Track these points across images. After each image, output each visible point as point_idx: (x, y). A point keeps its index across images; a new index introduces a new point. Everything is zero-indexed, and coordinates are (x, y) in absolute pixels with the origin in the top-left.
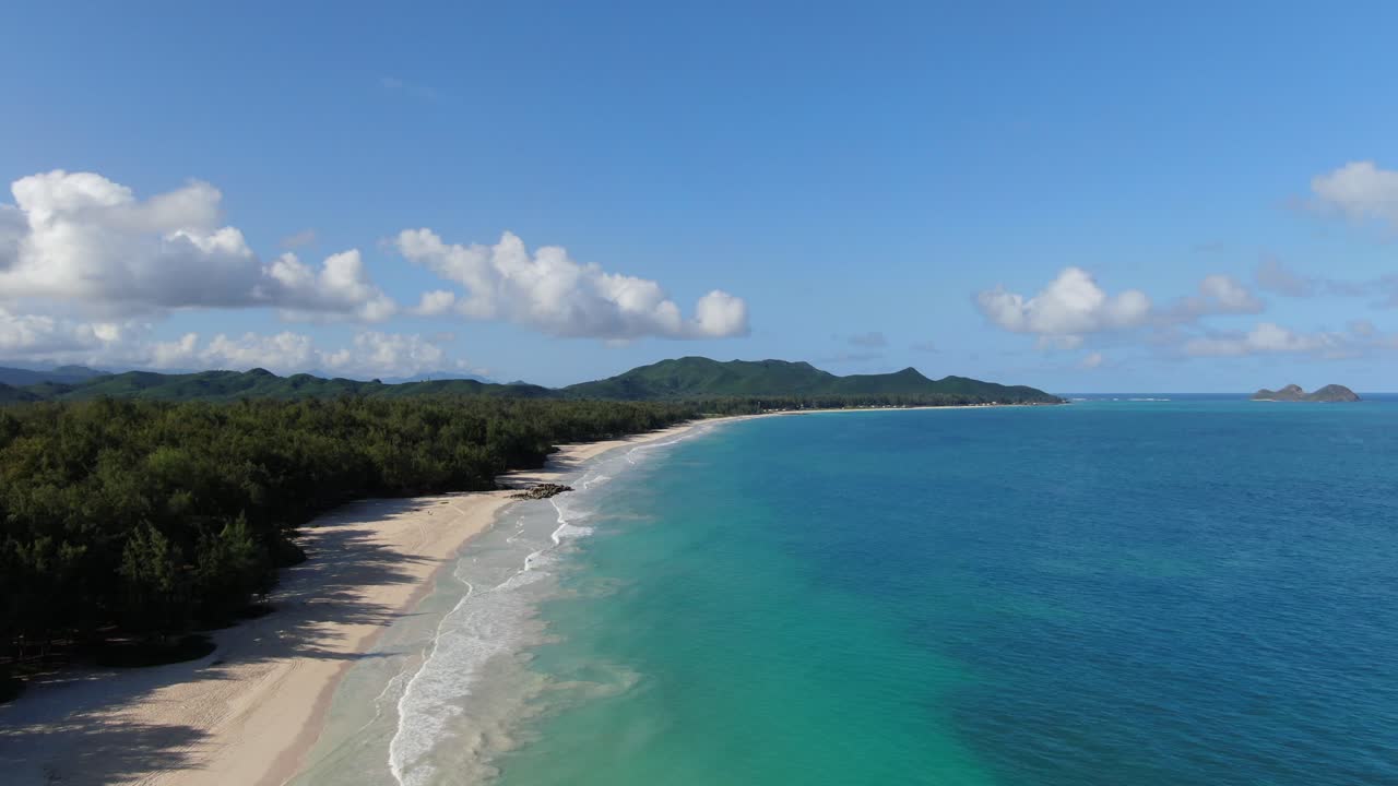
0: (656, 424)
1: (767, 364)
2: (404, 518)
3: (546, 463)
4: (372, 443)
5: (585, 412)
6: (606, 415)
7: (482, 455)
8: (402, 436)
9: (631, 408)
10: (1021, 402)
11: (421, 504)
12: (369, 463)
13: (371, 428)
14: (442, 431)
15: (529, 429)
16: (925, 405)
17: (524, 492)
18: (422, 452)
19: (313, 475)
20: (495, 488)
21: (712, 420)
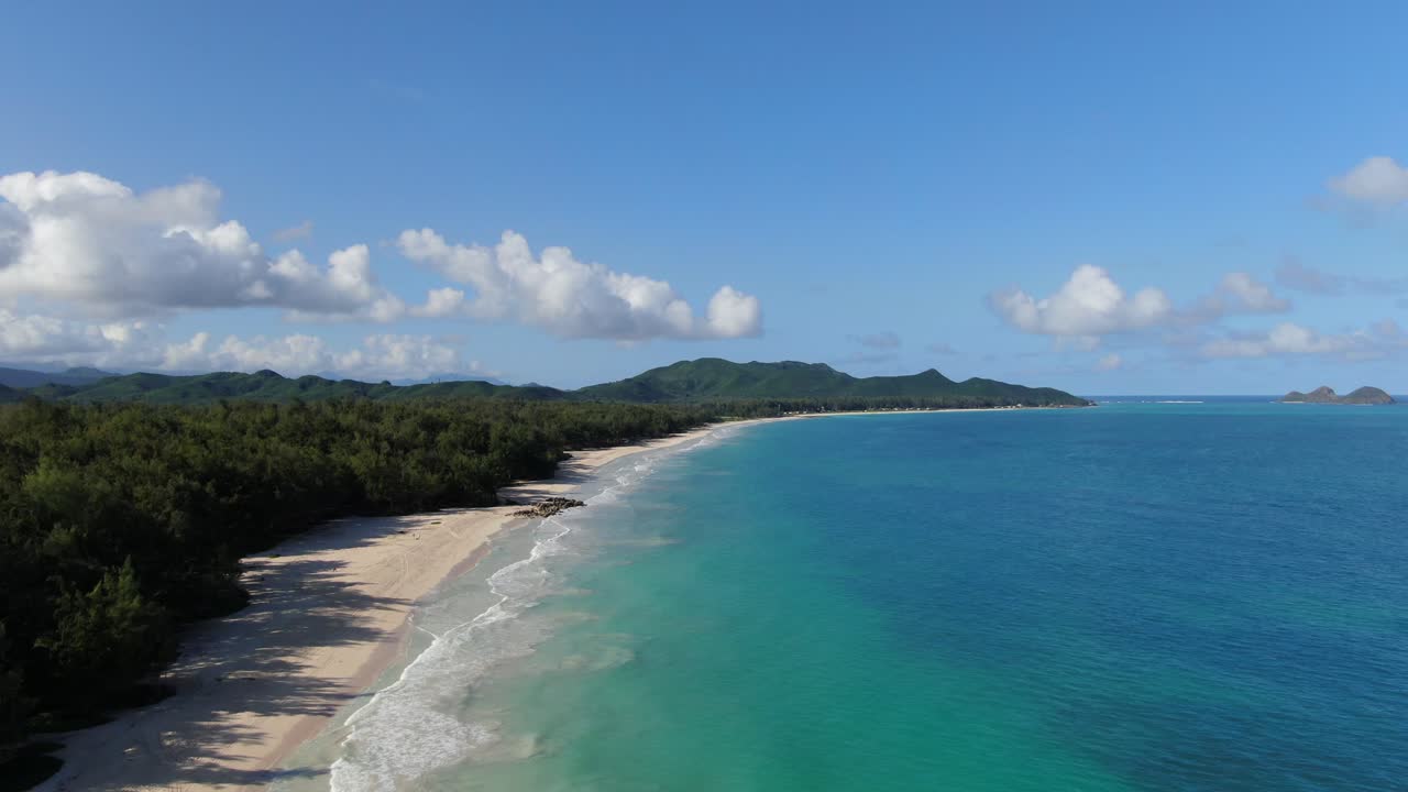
0: (674, 428)
1: (786, 366)
2: (387, 544)
3: (557, 473)
4: (355, 452)
5: (600, 415)
6: (622, 418)
7: (482, 465)
8: (391, 444)
9: (648, 412)
10: (1047, 404)
11: (408, 524)
12: (350, 476)
13: (357, 434)
14: (438, 438)
15: (538, 435)
16: (949, 407)
17: (529, 508)
18: (413, 463)
19: (277, 492)
20: (497, 503)
21: (732, 423)
